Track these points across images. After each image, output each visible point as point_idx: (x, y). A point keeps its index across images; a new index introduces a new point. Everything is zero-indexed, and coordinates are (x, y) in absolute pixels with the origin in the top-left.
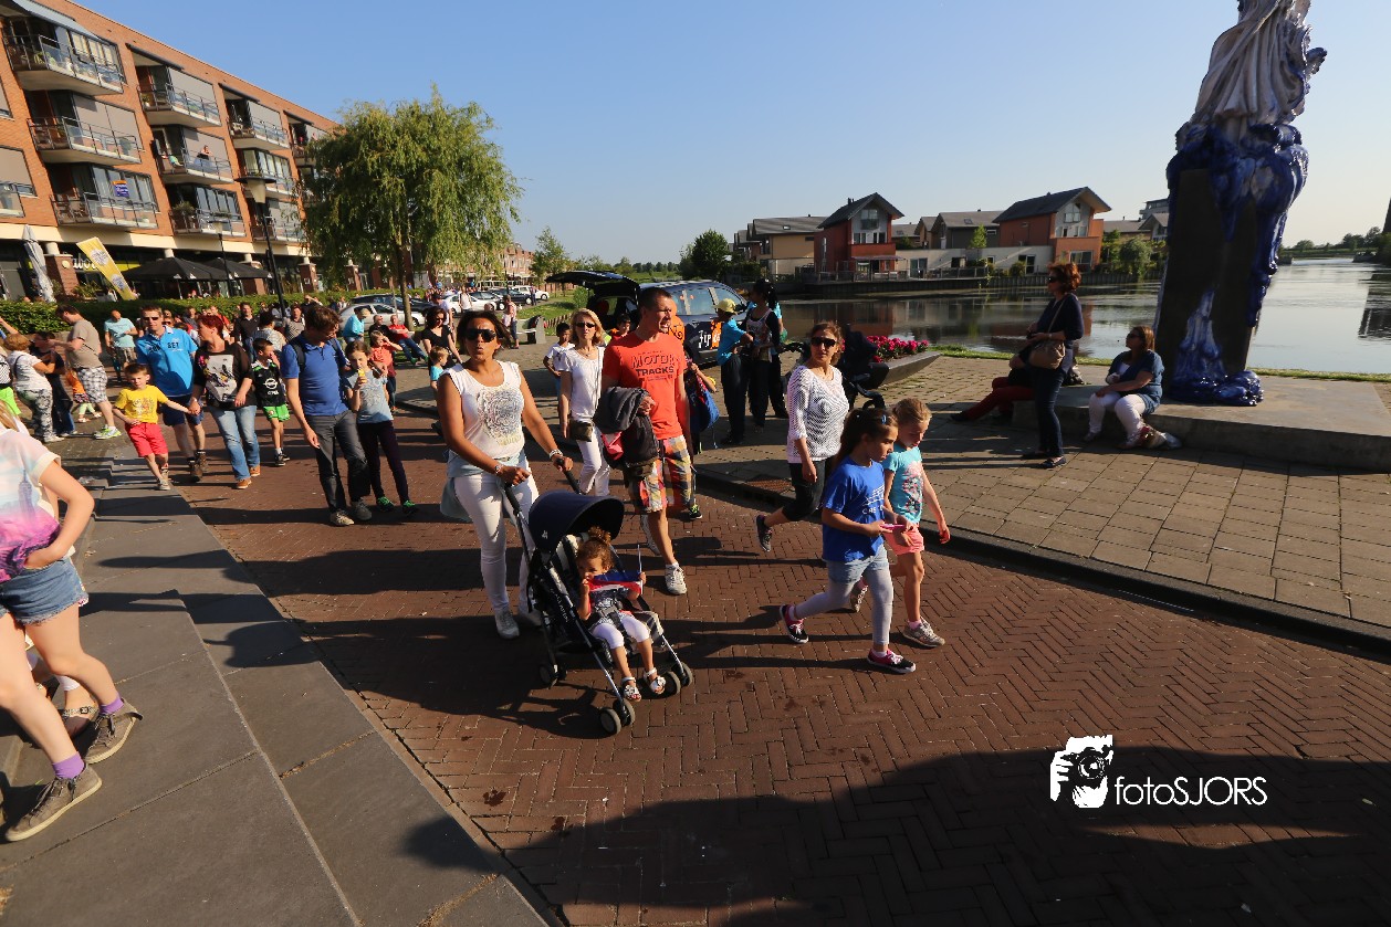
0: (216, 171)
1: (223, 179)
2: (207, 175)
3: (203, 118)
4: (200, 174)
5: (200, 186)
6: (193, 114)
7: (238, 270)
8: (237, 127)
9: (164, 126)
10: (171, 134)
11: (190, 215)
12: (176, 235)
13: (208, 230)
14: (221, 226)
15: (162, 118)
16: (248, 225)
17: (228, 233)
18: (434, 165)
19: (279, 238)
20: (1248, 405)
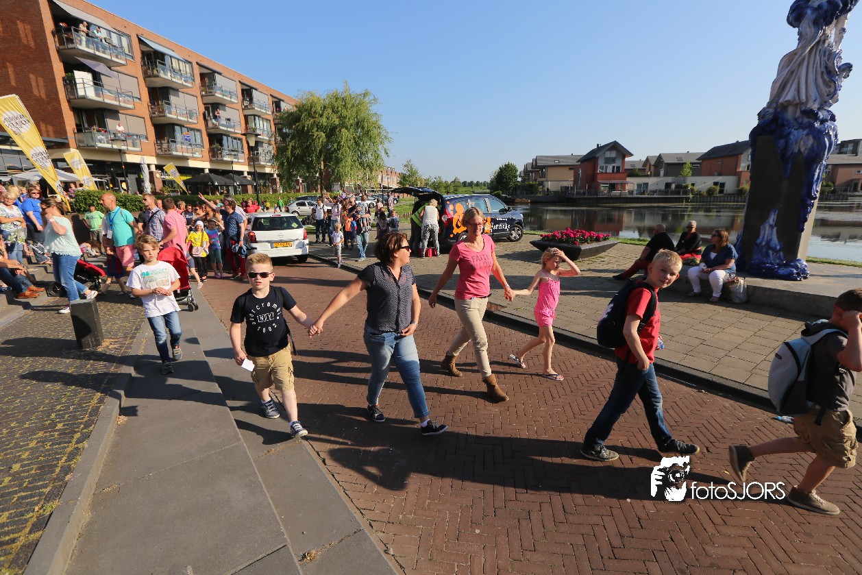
0: (233, 127)
1: (236, 131)
2: (229, 129)
3: (229, 99)
4: (225, 129)
5: (225, 135)
6: (225, 97)
7: (239, 180)
8: (246, 103)
9: (211, 104)
10: (213, 108)
11: (218, 150)
12: (211, 161)
13: (227, 158)
14: (233, 157)
15: (210, 100)
16: (247, 156)
17: (236, 160)
18: (343, 125)
19: (262, 163)
20: (796, 280)
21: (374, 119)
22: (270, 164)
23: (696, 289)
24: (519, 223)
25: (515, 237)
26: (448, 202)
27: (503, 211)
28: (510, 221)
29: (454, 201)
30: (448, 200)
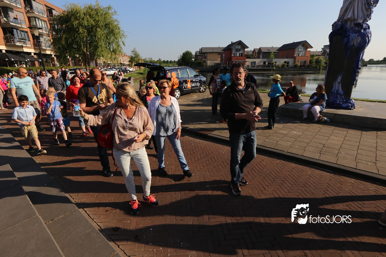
1: (23, 27)
3: (15, 5)
5: (15, 29)
6: (12, 4)
7: (29, 58)
8: (28, 9)
10: (4, 10)
11: (11, 38)
12: (6, 45)
13: (18, 44)
14: (22, 43)
16: (32, 44)
17: (25, 45)
18: (97, 26)
19: (44, 48)
20: (351, 109)
21: (116, 23)
22: (49, 49)
23: (305, 116)
24: (204, 82)
25: (202, 90)
26: (168, 72)
27: (195, 76)
28: (200, 81)
29: (170, 71)
30: (168, 70)
